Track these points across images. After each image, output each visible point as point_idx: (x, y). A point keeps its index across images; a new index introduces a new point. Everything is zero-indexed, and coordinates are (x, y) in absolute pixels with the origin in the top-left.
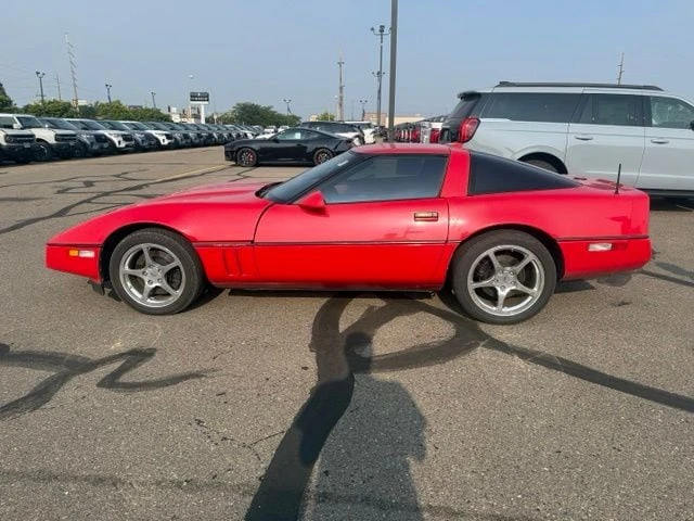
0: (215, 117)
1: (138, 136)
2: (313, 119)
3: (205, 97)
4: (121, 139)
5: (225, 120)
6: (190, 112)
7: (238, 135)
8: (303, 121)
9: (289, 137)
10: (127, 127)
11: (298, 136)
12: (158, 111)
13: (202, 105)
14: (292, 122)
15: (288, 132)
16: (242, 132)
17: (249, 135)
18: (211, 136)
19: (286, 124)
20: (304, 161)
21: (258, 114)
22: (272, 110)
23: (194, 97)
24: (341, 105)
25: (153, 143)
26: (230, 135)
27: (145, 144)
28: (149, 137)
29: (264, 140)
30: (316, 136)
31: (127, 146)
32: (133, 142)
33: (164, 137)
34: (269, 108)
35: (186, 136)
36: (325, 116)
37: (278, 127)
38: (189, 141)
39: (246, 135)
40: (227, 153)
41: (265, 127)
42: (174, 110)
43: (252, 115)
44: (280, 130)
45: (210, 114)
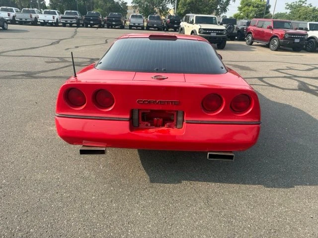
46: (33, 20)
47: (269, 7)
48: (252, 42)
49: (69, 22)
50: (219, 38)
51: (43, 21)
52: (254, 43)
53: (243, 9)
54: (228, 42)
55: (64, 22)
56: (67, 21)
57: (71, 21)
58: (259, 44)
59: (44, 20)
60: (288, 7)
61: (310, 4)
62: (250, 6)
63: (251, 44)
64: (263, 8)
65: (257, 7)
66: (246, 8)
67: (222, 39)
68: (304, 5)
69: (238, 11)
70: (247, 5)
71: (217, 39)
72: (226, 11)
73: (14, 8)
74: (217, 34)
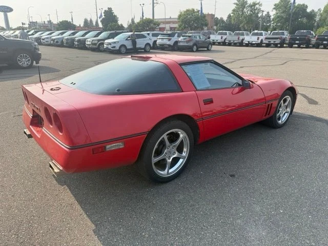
46: (240, 41)
49: (272, 42)
51: (247, 42)
55: (267, 42)
56: (270, 42)
57: (274, 42)
59: (249, 42)
73: (228, 32)
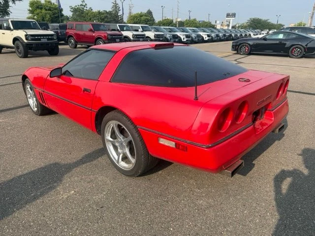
0: (237, 26)
1: (194, 35)
2: (292, 25)
3: (234, 15)
4: (185, 37)
5: (242, 27)
6: (225, 23)
7: (246, 35)
8: (285, 27)
9: (274, 37)
10: (190, 31)
11: (281, 36)
12: (210, 23)
13: (231, 19)
14: (279, 28)
15: (275, 33)
16: (248, 33)
17: (252, 35)
18: (231, 35)
19: (275, 29)
20: (282, 53)
21: (260, 24)
22: (268, 21)
23: (228, 15)
24: (312, 18)
25: (200, 39)
26: (241, 35)
27: (196, 40)
28: (199, 36)
29: (258, 39)
30: (294, 36)
31: (187, 40)
32: (190, 39)
33: (206, 36)
34: (267, 20)
35: (217, 36)
36: (300, 24)
37: (270, 30)
38: (219, 38)
39: (250, 35)
40: (233, 46)
41: (262, 31)
42: (218, 22)
43: (257, 24)
44: (270, 32)
45: (234, 24)
47: (61, 10)
48: (76, 45)
50: (51, 43)
52: (78, 46)
53: (35, 12)
54: (60, 47)
58: (83, 46)
60: (72, 10)
61: (90, 8)
62: (41, 9)
63: (76, 47)
64: (56, 11)
65: (49, 10)
66: (38, 11)
67: (54, 45)
68: (85, 8)
69: (31, 15)
70: (38, 7)
71: (50, 45)
72: (9, 14)
74: (48, 39)
